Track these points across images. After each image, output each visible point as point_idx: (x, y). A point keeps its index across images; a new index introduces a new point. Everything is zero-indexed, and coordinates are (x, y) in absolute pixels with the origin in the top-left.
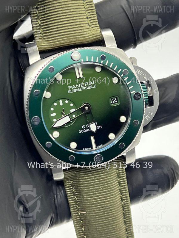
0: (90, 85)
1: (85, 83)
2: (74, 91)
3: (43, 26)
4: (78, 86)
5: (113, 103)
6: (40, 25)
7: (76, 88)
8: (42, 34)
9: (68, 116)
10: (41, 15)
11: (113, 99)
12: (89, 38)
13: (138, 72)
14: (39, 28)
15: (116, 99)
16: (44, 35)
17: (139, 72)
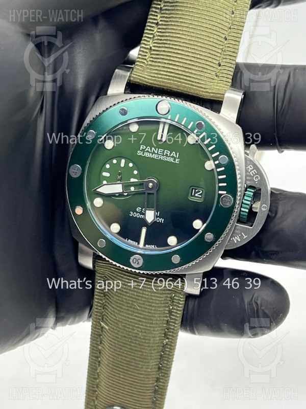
0: (172, 157)
1: (166, 151)
2: (146, 154)
3: (154, 50)
4: (153, 151)
5: (194, 196)
6: (151, 48)
8: (147, 62)
9: (121, 185)
10: (159, 36)
11: (197, 191)
12: (207, 92)
13: (250, 169)
14: (147, 51)
15: (201, 192)
16: (150, 63)
17: (251, 171)
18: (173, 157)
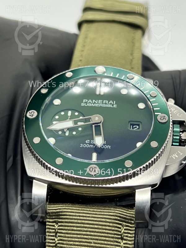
1: (104, 101)
2: (89, 105)
4: (94, 102)
7: (92, 102)
15: (138, 127)
17: (174, 111)
18: (110, 104)
